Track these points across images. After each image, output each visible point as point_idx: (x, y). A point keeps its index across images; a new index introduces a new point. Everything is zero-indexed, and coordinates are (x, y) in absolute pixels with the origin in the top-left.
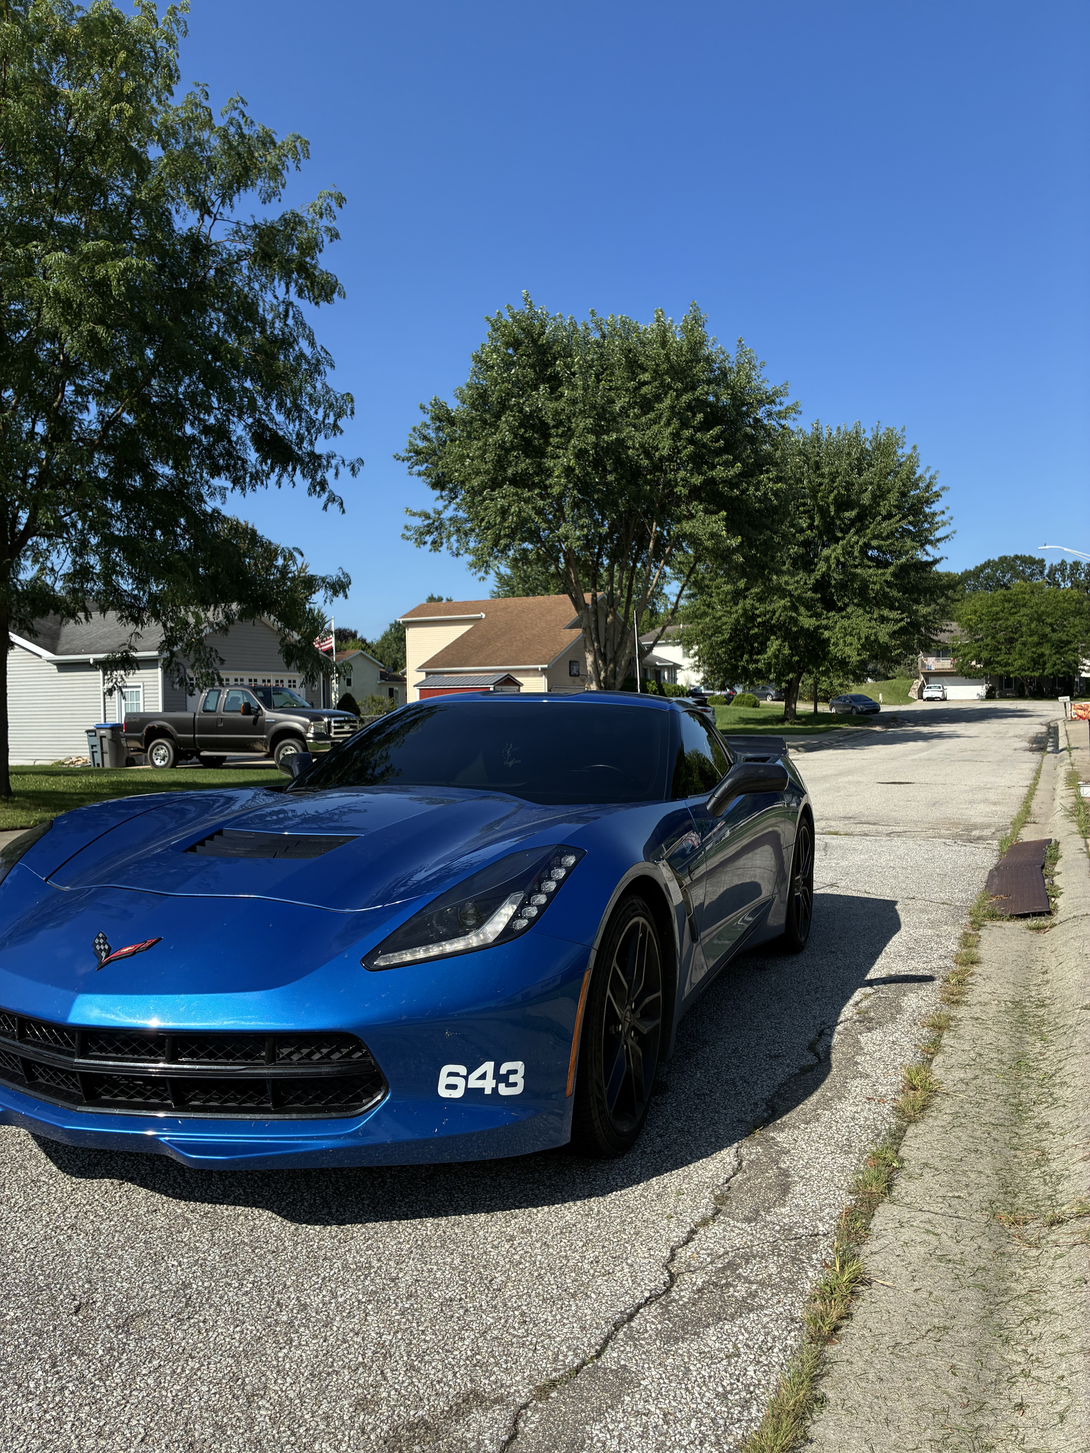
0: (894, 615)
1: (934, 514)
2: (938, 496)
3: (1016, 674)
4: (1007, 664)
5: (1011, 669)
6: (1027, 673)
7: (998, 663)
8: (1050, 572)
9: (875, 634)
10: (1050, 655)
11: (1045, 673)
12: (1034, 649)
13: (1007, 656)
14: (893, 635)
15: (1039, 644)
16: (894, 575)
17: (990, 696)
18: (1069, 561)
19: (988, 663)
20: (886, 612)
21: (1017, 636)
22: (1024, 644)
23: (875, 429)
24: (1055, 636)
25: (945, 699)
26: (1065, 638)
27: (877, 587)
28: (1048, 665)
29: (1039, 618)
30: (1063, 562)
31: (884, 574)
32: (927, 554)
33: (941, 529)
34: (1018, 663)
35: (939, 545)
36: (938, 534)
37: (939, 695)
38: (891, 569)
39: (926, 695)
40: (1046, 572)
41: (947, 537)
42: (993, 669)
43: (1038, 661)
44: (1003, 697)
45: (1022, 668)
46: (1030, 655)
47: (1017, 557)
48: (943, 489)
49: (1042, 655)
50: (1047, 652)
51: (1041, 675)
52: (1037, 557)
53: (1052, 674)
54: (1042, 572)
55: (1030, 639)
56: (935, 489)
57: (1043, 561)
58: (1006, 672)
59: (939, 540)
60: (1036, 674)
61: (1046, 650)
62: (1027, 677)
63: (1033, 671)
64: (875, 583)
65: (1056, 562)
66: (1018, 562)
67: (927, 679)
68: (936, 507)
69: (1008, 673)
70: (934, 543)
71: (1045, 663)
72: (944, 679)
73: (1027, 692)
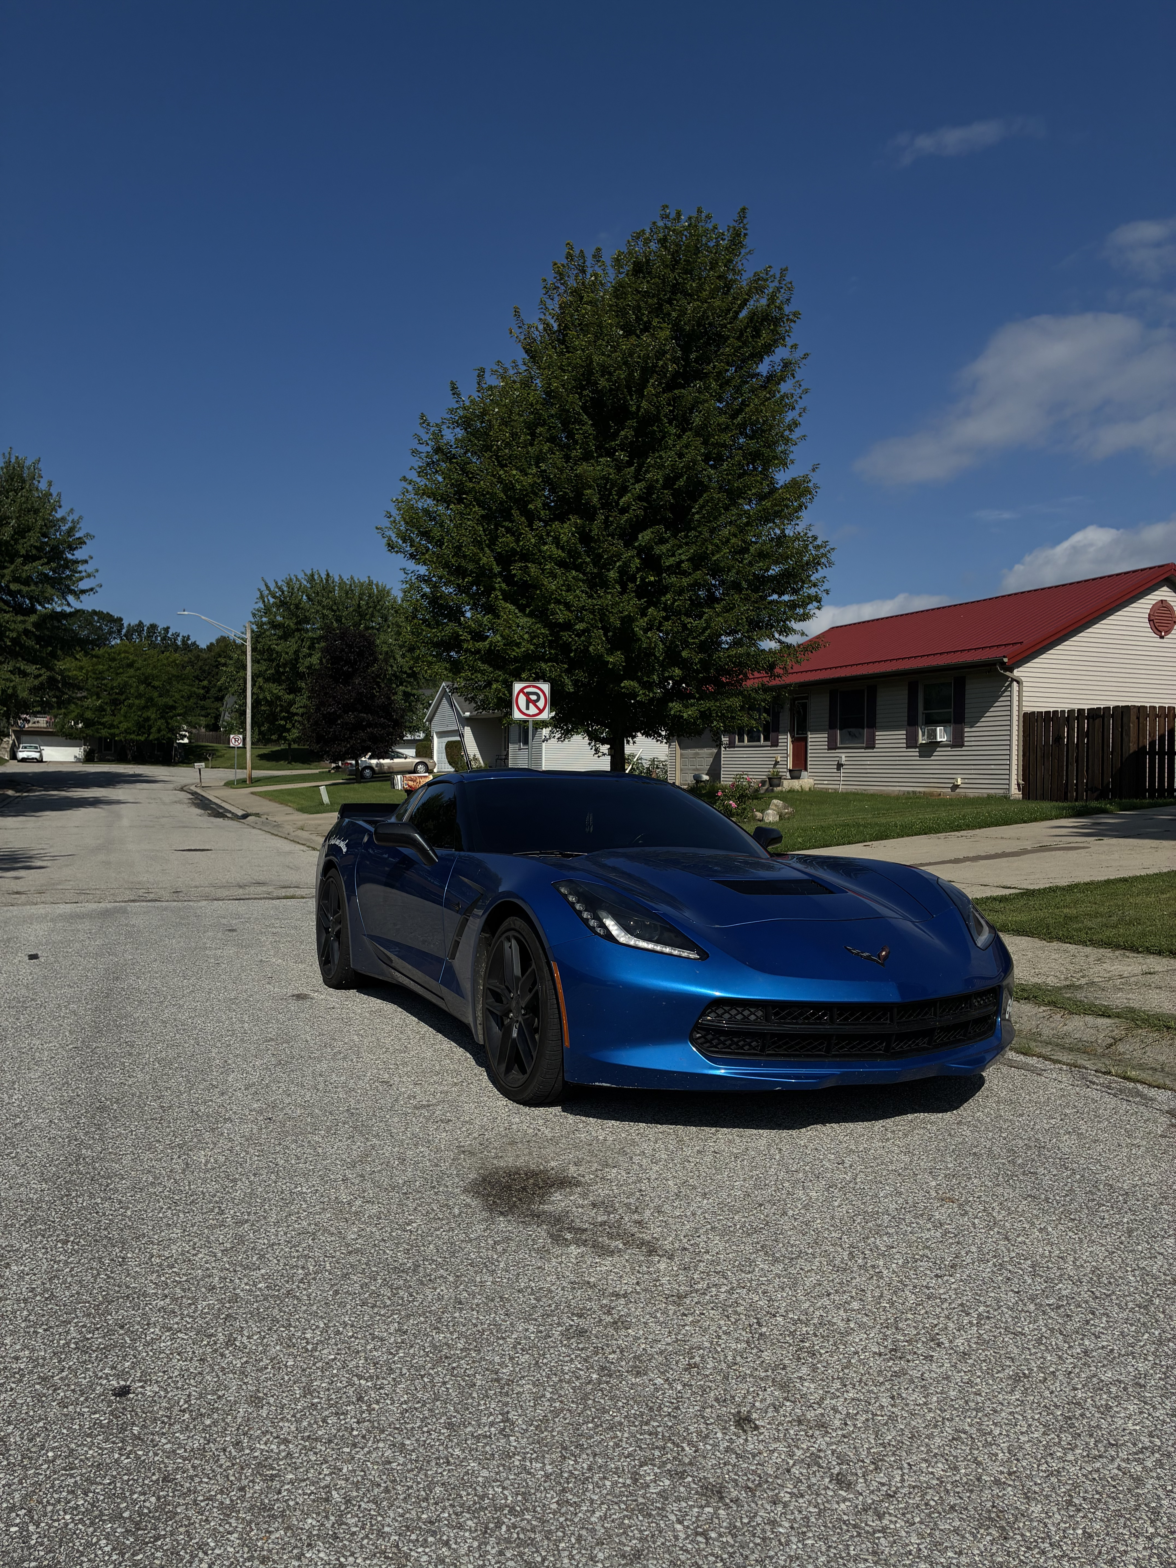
0: (31, 669)
1: (77, 562)
2: (81, 543)
3: (122, 737)
4: (112, 726)
5: (117, 731)
6: (133, 736)
7: (103, 724)
8: (128, 631)
9: (14, 688)
10: (156, 720)
11: (151, 737)
12: (139, 713)
13: (112, 718)
14: (34, 690)
15: (145, 708)
16: (35, 625)
17: (89, 758)
18: (147, 623)
19: (88, 724)
20: (22, 665)
21: (123, 697)
22: (130, 706)
23: (7, 455)
24: (162, 701)
25: (41, 761)
26: (171, 703)
27: (14, 635)
28: (154, 730)
29: (146, 680)
30: (141, 624)
31: (24, 622)
32: (69, 605)
33: (86, 580)
34: (124, 726)
35: (83, 597)
36: (83, 585)
37: (36, 755)
38: (33, 618)
39: (21, 755)
40: (124, 631)
41: (92, 589)
42: (97, 731)
43: (143, 726)
44: (103, 760)
45: (127, 731)
46: (136, 718)
47: (94, 612)
48: (87, 535)
49: (148, 719)
50: (153, 716)
51: (146, 740)
52: (116, 615)
53: (157, 739)
54: (119, 631)
55: (137, 702)
56: (77, 535)
57: (121, 619)
58: (111, 734)
59: (83, 592)
60: (142, 738)
61: (152, 714)
62: (132, 740)
63: (138, 735)
64: (12, 631)
65: (134, 622)
66: (96, 618)
67: (18, 738)
68: (79, 554)
69: (113, 735)
70: (78, 594)
71: (150, 727)
72: (39, 738)
73: (129, 756)
